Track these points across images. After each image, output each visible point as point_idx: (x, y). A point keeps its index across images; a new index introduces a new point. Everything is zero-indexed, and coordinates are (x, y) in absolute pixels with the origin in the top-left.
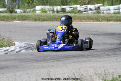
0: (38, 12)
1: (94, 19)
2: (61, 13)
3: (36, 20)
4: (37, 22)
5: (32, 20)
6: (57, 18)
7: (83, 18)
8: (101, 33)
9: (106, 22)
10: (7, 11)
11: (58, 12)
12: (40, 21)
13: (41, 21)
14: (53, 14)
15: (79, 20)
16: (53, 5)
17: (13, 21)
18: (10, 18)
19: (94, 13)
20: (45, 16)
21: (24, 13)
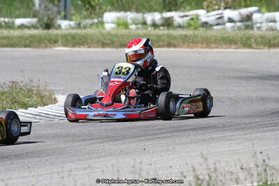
0: (109, 27)
1: (239, 43)
2: (162, 28)
3: (104, 45)
4: (108, 49)
5: (96, 45)
6: (154, 41)
7: (212, 40)
8: (255, 75)
9: (266, 50)
10: (38, 25)
11: (155, 25)
12: (113, 47)
13: (117, 47)
14: (145, 32)
15: (205, 45)
16: (144, 11)
17: (51, 47)
18: (46, 41)
19: (239, 28)
20: (126, 35)
21: (76, 28)
